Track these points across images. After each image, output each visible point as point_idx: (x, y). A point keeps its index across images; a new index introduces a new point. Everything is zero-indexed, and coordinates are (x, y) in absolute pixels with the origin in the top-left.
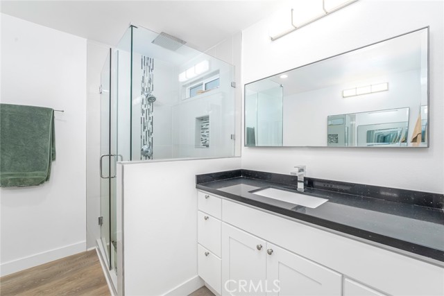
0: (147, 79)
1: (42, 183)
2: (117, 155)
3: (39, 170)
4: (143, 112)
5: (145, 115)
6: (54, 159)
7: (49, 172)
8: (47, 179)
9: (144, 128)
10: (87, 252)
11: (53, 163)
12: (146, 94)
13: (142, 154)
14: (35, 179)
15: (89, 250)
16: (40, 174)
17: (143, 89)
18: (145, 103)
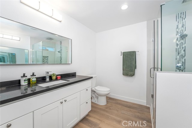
0: (180, 26)
1: (132, 76)
2: (158, 68)
3: (132, 71)
4: (177, 45)
5: (179, 46)
6: (136, 68)
7: (134, 73)
8: (134, 75)
9: (179, 54)
10: (146, 106)
11: (135, 70)
12: (179, 34)
13: (176, 68)
14: (131, 74)
15: (147, 106)
16: (132, 73)
17: (178, 32)
18: (178, 40)
